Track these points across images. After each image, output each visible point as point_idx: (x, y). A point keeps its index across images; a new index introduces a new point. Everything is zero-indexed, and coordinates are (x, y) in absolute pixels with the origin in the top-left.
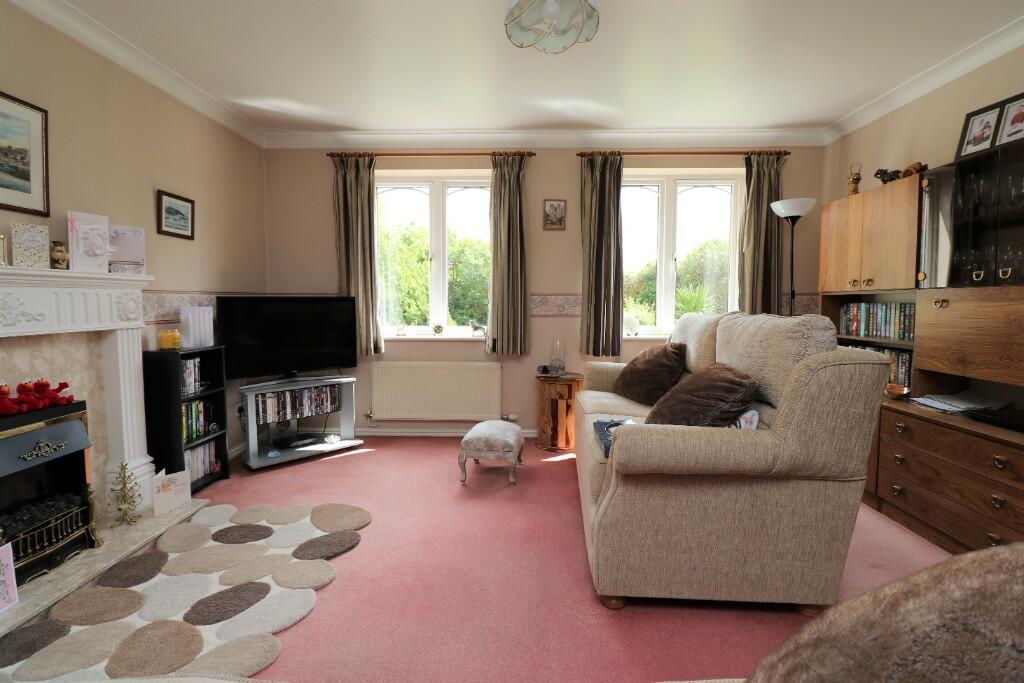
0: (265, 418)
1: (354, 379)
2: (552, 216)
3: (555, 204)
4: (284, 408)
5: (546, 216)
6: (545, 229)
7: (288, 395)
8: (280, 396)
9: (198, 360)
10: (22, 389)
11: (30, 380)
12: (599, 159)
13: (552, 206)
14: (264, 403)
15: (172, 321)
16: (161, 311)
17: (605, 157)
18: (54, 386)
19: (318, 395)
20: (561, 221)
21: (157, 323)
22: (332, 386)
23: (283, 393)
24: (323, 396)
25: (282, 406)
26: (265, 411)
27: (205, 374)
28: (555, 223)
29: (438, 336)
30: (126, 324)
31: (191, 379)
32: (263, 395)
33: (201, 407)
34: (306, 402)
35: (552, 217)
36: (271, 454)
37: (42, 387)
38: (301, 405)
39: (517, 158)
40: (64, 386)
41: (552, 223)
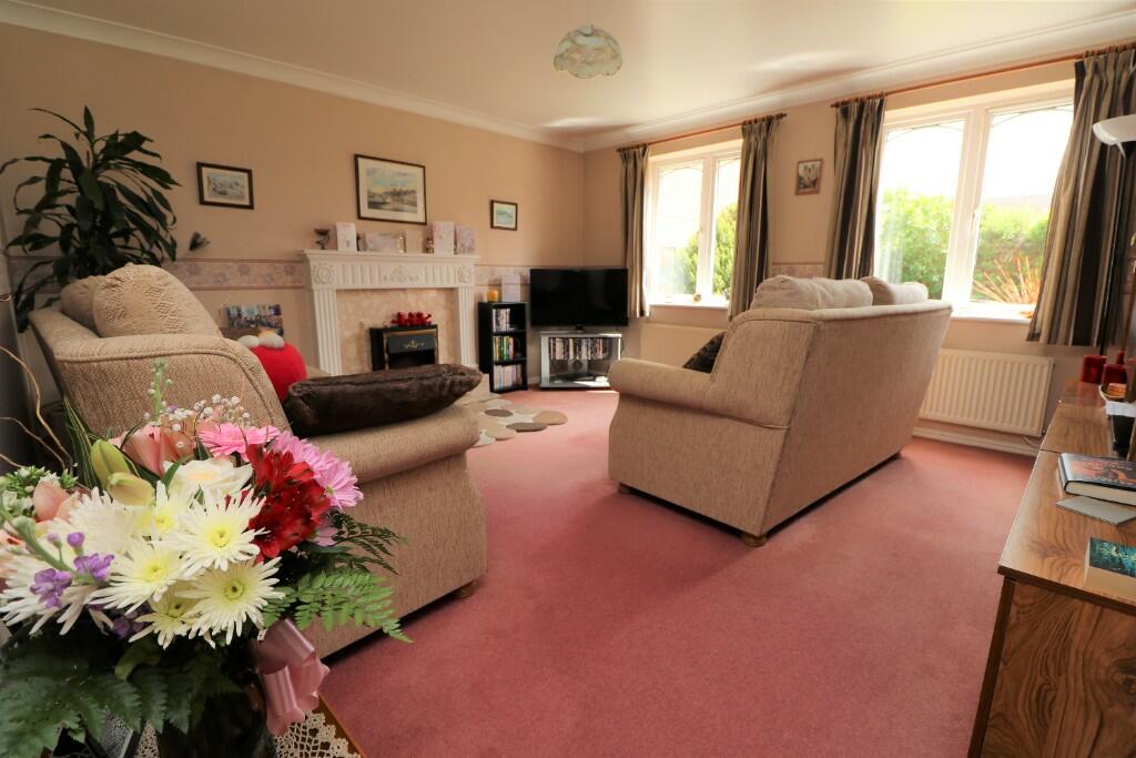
0: (554, 354)
1: (620, 335)
2: (806, 179)
3: (809, 165)
4: (568, 350)
5: (800, 179)
6: (797, 194)
7: (571, 340)
8: (565, 341)
9: (508, 310)
10: (410, 315)
11: (415, 311)
12: (854, 108)
13: (805, 168)
14: (554, 344)
15: (497, 284)
16: (493, 278)
17: (862, 103)
18: (425, 316)
19: (593, 345)
20: (815, 183)
21: (490, 285)
22: (605, 338)
23: (568, 339)
24: (597, 345)
25: (566, 349)
26: (554, 350)
27: (513, 320)
28: (807, 186)
29: (697, 304)
30: (463, 284)
31: (503, 321)
32: (554, 339)
33: (511, 340)
34: (584, 348)
35: (806, 181)
36: (556, 382)
37: (420, 315)
38: (580, 350)
39: (764, 124)
40: (430, 316)
41: (805, 187)
